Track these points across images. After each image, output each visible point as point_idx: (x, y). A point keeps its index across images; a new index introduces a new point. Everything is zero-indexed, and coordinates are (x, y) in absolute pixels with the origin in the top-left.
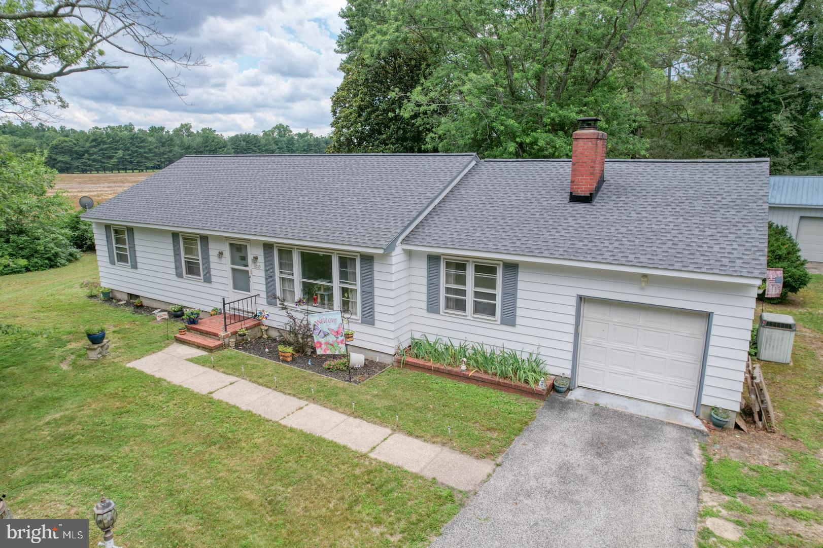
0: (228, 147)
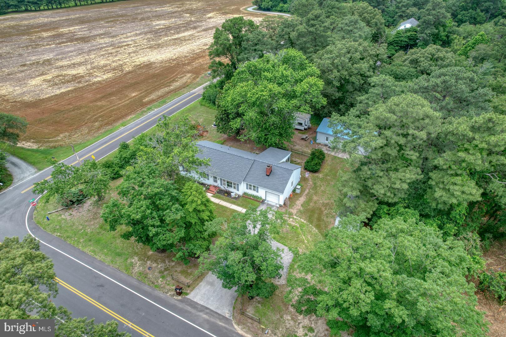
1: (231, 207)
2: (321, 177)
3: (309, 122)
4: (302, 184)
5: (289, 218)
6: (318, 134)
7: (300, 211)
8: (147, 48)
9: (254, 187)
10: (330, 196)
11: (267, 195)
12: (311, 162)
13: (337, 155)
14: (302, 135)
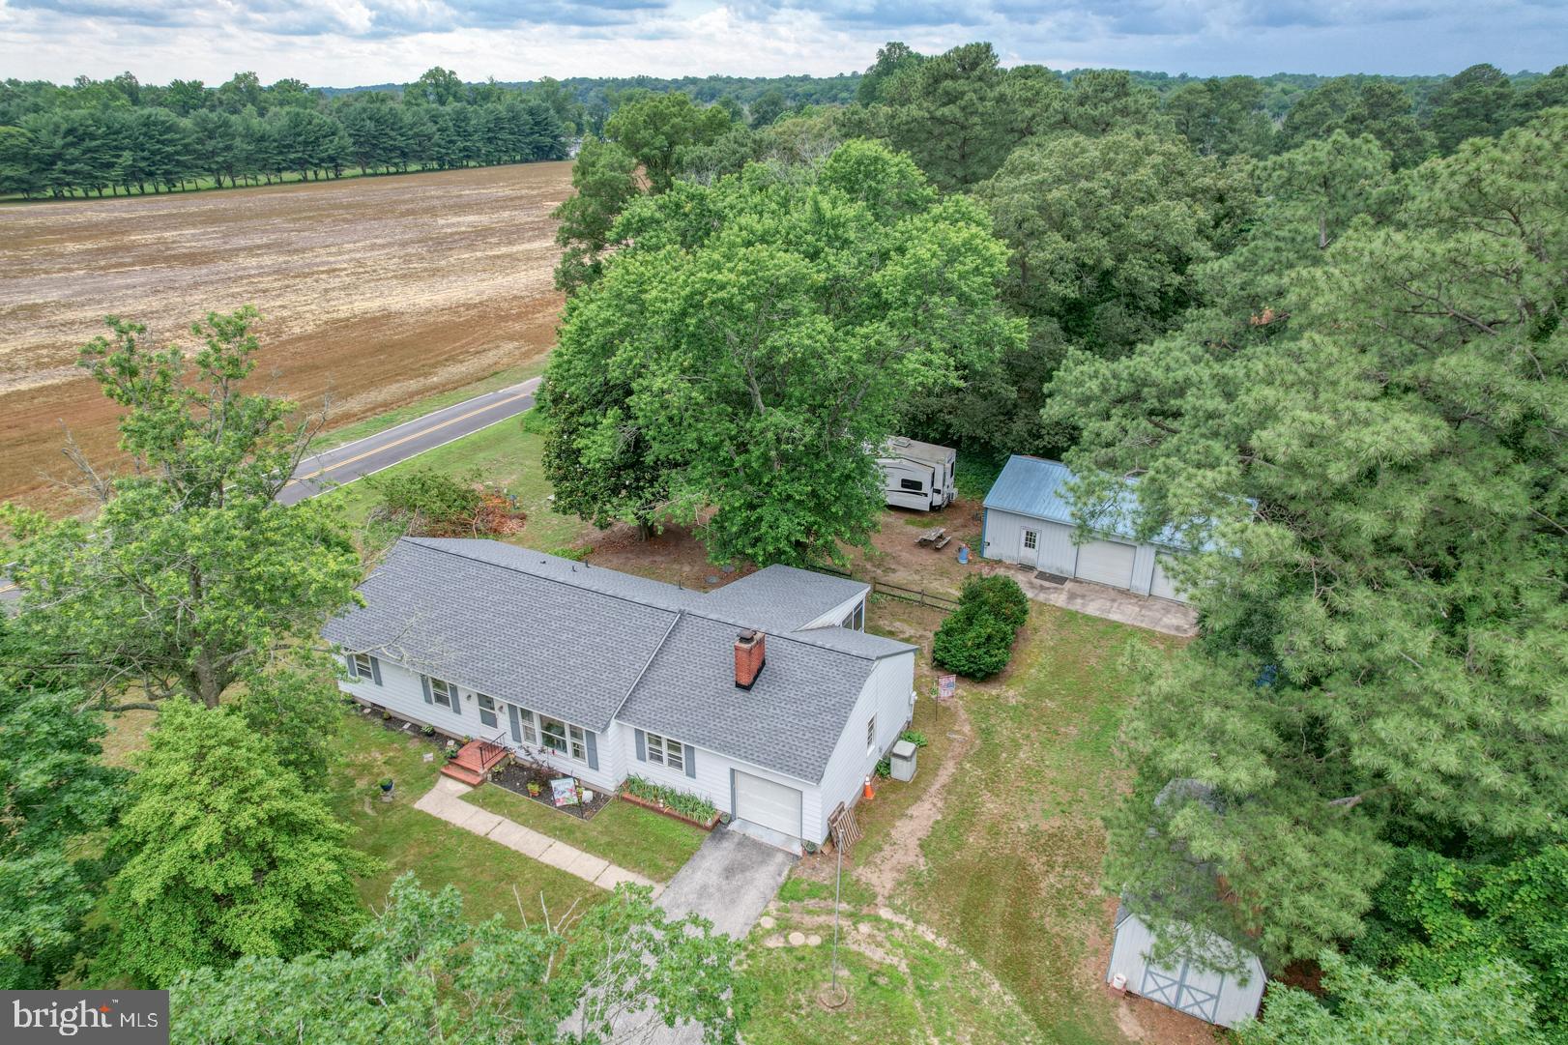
0: (342, 133)
1: (548, 859)
2: (1013, 702)
3: (950, 481)
4: (924, 734)
5: (855, 917)
6: (991, 521)
7: (911, 880)
8: (395, 277)
9: (674, 746)
10: (1064, 796)
11: (740, 791)
12: (963, 631)
13: (1077, 605)
14: (920, 530)
